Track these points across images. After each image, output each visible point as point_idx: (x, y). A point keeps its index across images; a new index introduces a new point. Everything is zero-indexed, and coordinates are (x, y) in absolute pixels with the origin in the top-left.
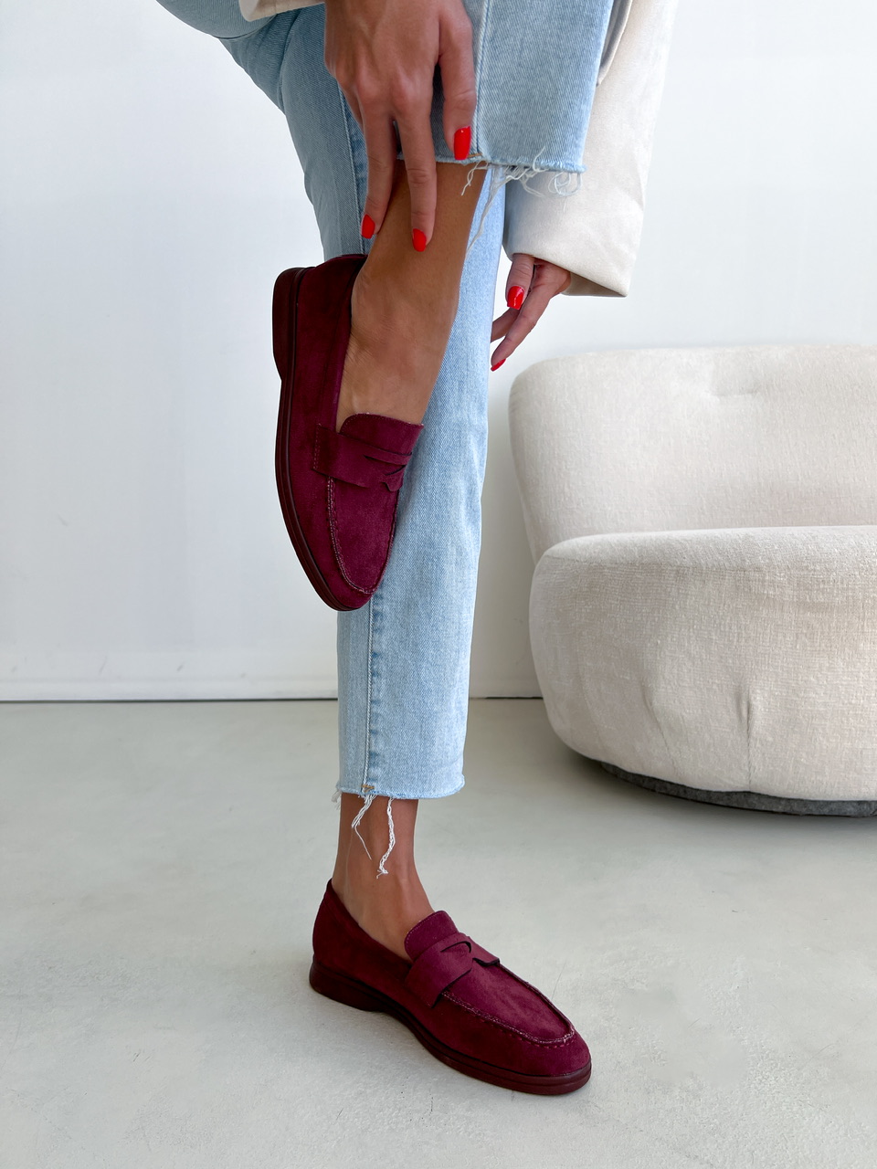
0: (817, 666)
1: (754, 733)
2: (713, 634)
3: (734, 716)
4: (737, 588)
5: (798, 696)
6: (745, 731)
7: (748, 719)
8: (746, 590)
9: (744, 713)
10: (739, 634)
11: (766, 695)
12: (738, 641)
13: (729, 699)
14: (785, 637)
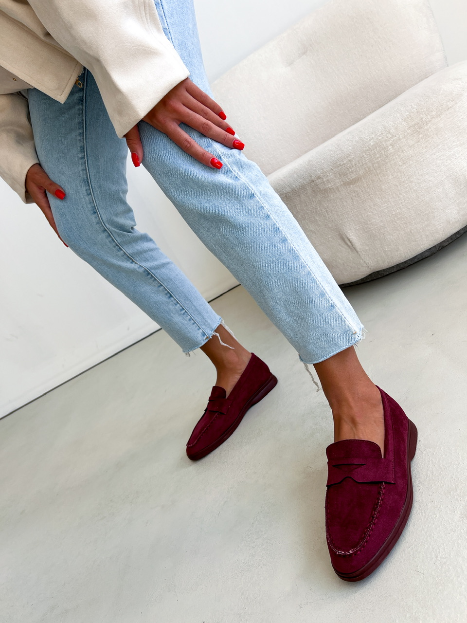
0: (368, 207)
1: (358, 249)
2: (316, 217)
3: (346, 246)
4: (314, 191)
5: (367, 224)
6: (354, 251)
7: (352, 245)
8: (318, 190)
9: (349, 244)
10: (326, 211)
11: (354, 231)
12: (328, 215)
13: (339, 241)
14: (347, 202)
